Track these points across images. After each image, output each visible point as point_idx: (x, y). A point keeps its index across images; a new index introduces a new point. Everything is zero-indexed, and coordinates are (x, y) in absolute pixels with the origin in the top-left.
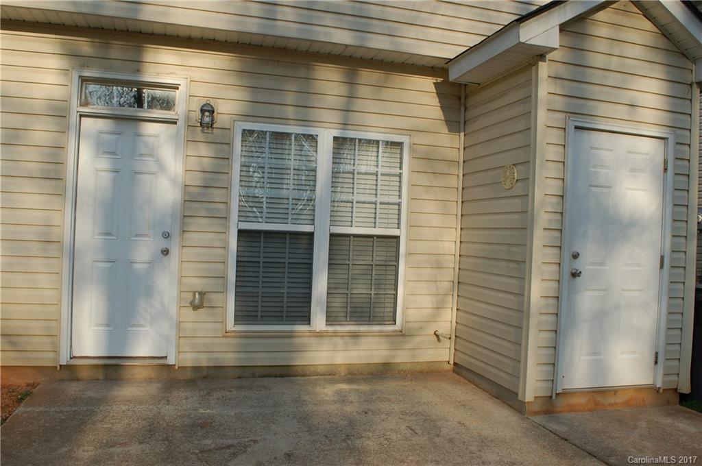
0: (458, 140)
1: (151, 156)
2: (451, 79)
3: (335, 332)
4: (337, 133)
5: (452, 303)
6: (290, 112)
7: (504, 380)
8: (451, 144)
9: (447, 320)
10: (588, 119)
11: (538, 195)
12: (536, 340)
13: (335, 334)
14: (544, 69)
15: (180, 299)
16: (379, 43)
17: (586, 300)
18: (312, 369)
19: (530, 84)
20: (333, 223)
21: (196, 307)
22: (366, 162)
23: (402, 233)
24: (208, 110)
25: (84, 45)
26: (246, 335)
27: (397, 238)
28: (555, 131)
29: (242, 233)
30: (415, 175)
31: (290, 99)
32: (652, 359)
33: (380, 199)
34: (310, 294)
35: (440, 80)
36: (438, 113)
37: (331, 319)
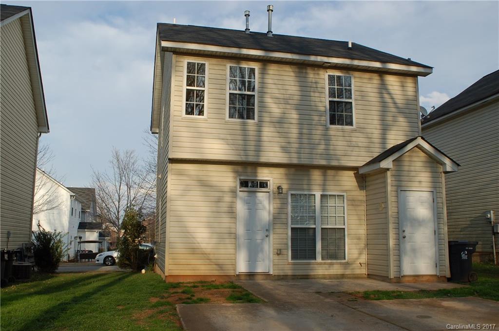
0: (363, 193)
1: (261, 203)
2: (360, 173)
3: (325, 263)
4: (321, 193)
5: (365, 252)
6: (305, 187)
7: (384, 274)
8: (361, 195)
9: (364, 258)
10: (403, 187)
11: (390, 213)
12: (392, 258)
13: (325, 264)
14: (389, 173)
15: (274, 252)
16: (334, 163)
17: (408, 246)
18: (317, 276)
19: (385, 177)
20: (322, 224)
21: (278, 254)
22: (331, 203)
23: (346, 227)
24: (279, 188)
25: (239, 168)
26: (294, 264)
27: (344, 229)
28: (394, 192)
29: (292, 229)
30: (349, 206)
31: (305, 182)
32: (435, 266)
33: (337, 215)
34: (315, 249)
35: (356, 172)
36: (356, 184)
37: (323, 259)
